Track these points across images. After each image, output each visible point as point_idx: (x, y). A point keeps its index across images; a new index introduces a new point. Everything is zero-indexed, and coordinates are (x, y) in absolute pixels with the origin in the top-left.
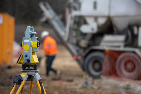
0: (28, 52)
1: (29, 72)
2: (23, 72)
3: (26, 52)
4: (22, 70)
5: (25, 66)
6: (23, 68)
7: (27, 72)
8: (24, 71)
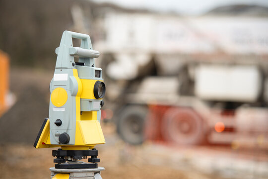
0: (63, 110)
1: (75, 175)
2: (56, 173)
3: (58, 110)
4: (54, 169)
5: (62, 154)
6: (55, 161)
7: (69, 173)
8: (59, 170)
